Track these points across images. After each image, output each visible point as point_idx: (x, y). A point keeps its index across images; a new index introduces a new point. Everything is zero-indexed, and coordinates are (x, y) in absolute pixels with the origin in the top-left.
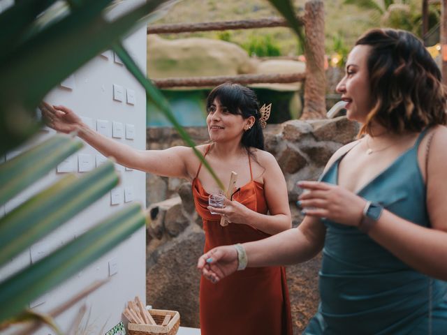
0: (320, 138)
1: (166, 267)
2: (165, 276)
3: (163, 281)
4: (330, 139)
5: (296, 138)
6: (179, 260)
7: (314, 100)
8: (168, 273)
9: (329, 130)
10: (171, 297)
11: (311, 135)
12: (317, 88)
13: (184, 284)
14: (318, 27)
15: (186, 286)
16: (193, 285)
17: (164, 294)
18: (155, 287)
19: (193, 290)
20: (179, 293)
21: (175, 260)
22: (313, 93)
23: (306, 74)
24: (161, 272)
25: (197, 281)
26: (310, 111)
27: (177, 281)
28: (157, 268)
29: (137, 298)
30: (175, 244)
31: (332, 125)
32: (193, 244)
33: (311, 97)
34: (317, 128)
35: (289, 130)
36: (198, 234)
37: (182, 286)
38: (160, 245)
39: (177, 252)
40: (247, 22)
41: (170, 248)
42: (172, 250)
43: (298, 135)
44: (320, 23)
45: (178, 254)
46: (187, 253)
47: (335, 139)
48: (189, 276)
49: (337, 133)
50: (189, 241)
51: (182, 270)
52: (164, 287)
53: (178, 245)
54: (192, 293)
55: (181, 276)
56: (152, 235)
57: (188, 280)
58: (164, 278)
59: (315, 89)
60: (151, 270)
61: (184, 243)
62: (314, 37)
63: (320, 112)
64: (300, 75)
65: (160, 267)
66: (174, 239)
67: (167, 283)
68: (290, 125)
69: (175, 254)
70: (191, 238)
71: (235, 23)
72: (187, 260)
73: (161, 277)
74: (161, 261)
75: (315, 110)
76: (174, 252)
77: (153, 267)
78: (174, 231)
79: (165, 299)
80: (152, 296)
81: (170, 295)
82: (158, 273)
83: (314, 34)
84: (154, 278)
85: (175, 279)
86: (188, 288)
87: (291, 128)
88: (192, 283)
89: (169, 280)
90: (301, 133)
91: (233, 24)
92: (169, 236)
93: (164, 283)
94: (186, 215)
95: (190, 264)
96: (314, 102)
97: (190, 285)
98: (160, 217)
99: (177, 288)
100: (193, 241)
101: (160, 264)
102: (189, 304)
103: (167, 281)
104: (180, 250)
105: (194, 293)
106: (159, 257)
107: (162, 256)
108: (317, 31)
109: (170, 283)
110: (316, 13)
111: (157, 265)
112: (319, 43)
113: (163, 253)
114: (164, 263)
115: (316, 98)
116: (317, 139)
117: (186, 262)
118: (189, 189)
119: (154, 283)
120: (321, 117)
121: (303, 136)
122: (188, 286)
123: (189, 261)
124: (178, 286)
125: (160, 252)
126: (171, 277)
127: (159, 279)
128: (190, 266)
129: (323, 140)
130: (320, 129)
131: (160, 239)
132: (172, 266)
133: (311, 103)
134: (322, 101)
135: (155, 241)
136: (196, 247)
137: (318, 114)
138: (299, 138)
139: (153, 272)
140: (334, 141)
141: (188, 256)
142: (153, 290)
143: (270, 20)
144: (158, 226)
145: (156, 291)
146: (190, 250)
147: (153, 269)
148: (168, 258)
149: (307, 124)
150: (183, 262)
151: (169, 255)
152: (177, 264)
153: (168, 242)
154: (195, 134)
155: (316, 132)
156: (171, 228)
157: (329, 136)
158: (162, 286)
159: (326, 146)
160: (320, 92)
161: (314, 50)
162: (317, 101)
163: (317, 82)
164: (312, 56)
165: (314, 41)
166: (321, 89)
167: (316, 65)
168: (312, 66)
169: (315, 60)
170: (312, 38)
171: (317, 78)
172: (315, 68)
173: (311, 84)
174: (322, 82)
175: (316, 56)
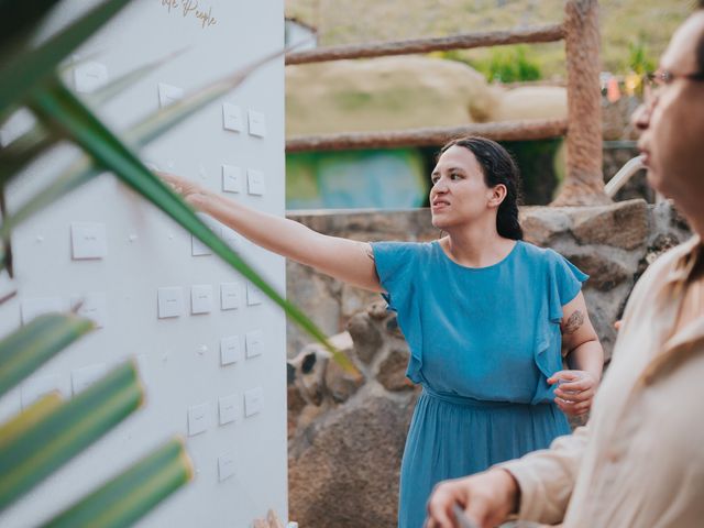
0: (585, 239)
1: (327, 452)
2: (325, 467)
3: (321, 475)
4: (603, 241)
5: (542, 240)
6: (348, 442)
7: (581, 165)
8: (330, 463)
9: (601, 226)
10: (336, 502)
11: (568, 234)
12: (588, 145)
13: (356, 481)
14: (589, 43)
15: (360, 484)
16: (371, 483)
17: (325, 496)
18: (310, 484)
19: (370, 493)
20: (348, 496)
21: (342, 442)
22: (579, 153)
23: (567, 122)
24: (319, 459)
25: (376, 476)
26: (575, 185)
27: (344, 476)
28: (313, 453)
29: (270, 513)
30: (341, 415)
31: (606, 217)
32: (371, 415)
33: (578, 162)
34: (580, 222)
35: (532, 226)
36: (380, 399)
37: (353, 485)
38: (319, 415)
39: (345, 428)
40: (467, 38)
41: (335, 421)
42: (336, 425)
43: (546, 234)
44: (591, 34)
45: (346, 432)
46: (361, 429)
47: (610, 241)
48: (364, 468)
49: (616, 231)
50: (365, 410)
51: (352, 457)
52: (323, 486)
53: (346, 416)
54: (369, 498)
55: (352, 468)
56: (307, 399)
57: (363, 475)
58: (324, 471)
59: (584, 148)
60: (303, 455)
61: (356, 414)
62: (582, 59)
63: (592, 186)
64: (557, 123)
65: (317, 452)
66: (341, 406)
67: (329, 480)
68: (533, 218)
69: (341, 432)
70: (367, 406)
71: (448, 40)
72: (362, 442)
73: (319, 468)
74: (319, 441)
75: (583, 181)
76: (340, 428)
77: (307, 451)
78: (340, 393)
79: (325, 504)
80: (305, 499)
81: (333, 499)
82: (316, 462)
83: (582, 54)
84: (309, 469)
85: (342, 473)
86: (362, 488)
87: (533, 223)
88: (368, 479)
89: (333, 473)
90: (550, 231)
91: (445, 43)
92: (333, 402)
93: (325, 479)
94: (361, 366)
95: (366, 449)
96: (583, 170)
97: (366, 483)
98: (318, 368)
99: (345, 487)
100: (370, 411)
101: (317, 447)
102: (364, 515)
103: (329, 476)
104: (350, 424)
105: (373, 498)
106: (316, 435)
107: (321, 434)
108: (586, 49)
109: (334, 479)
110: (584, 18)
111: (312, 448)
112: (589, 69)
113: (323, 428)
114: (323, 445)
115: (586, 163)
116: (579, 242)
117: (359, 444)
118: (365, 323)
119: (307, 479)
120: (593, 194)
121: (556, 236)
122: (362, 485)
123: (364, 443)
124: (347, 484)
125: (317, 427)
126: (335, 469)
127: (316, 471)
128: (365, 452)
129: (590, 243)
130: (585, 223)
131: (318, 404)
132: (337, 450)
133: (577, 171)
134: (595, 166)
135: (310, 409)
136: (375, 421)
137: (589, 189)
138: (548, 240)
139: (306, 459)
140: (610, 245)
141: (363, 435)
142: (306, 490)
143: (507, 33)
144: (316, 384)
145: (312, 490)
146: (366, 425)
147: (307, 455)
148: (330, 438)
149: (562, 214)
150: (355, 444)
151: (332, 433)
152: (345, 448)
153: (332, 411)
154: (384, 225)
155: (578, 229)
156: (336, 388)
157: (602, 235)
158: (320, 484)
159: (595, 253)
160: (592, 152)
161: (581, 80)
162: (587, 168)
163: (586, 135)
164: (578, 93)
165: (581, 65)
166: (594, 147)
167: (584, 107)
168: (579, 107)
169: (583, 98)
170: (577, 60)
171: (587, 129)
172: (582, 111)
173: (577, 138)
174: (595, 135)
175: (584, 92)
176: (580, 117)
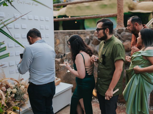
7: (119, 22)
12: (120, 18)
20: (69, 76)
22: (119, 20)
23: (117, 14)
26: (118, 25)
59: (119, 19)
62: (119, 2)
63: (121, 26)
64: (115, 14)
75: (119, 25)
81: (67, 76)
96: (119, 23)
102: (71, 78)
112: (121, 4)
115: (120, 21)
120: (121, 27)
127: (64, 72)
133: (118, 23)
134: (122, 22)
137: (120, 26)
160: (121, 19)
161: (119, 6)
162: (120, 22)
163: (120, 16)
164: (118, 8)
165: (119, 3)
166: (122, 18)
167: (120, 11)
168: (119, 11)
169: (119, 10)
170: (118, 2)
171: (120, 15)
172: (119, 12)
173: (118, 17)
174: (122, 16)
175: (120, 8)
176: (119, 13)
